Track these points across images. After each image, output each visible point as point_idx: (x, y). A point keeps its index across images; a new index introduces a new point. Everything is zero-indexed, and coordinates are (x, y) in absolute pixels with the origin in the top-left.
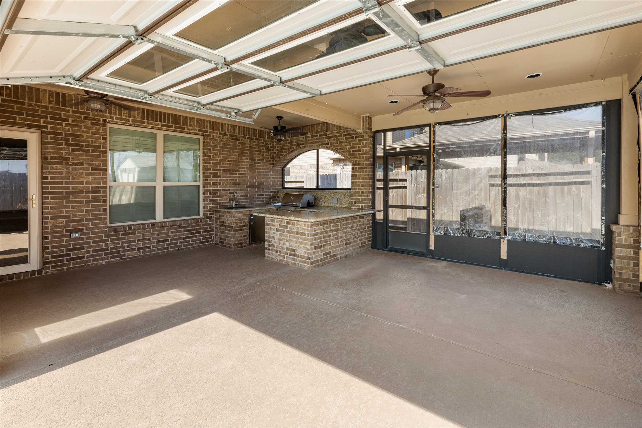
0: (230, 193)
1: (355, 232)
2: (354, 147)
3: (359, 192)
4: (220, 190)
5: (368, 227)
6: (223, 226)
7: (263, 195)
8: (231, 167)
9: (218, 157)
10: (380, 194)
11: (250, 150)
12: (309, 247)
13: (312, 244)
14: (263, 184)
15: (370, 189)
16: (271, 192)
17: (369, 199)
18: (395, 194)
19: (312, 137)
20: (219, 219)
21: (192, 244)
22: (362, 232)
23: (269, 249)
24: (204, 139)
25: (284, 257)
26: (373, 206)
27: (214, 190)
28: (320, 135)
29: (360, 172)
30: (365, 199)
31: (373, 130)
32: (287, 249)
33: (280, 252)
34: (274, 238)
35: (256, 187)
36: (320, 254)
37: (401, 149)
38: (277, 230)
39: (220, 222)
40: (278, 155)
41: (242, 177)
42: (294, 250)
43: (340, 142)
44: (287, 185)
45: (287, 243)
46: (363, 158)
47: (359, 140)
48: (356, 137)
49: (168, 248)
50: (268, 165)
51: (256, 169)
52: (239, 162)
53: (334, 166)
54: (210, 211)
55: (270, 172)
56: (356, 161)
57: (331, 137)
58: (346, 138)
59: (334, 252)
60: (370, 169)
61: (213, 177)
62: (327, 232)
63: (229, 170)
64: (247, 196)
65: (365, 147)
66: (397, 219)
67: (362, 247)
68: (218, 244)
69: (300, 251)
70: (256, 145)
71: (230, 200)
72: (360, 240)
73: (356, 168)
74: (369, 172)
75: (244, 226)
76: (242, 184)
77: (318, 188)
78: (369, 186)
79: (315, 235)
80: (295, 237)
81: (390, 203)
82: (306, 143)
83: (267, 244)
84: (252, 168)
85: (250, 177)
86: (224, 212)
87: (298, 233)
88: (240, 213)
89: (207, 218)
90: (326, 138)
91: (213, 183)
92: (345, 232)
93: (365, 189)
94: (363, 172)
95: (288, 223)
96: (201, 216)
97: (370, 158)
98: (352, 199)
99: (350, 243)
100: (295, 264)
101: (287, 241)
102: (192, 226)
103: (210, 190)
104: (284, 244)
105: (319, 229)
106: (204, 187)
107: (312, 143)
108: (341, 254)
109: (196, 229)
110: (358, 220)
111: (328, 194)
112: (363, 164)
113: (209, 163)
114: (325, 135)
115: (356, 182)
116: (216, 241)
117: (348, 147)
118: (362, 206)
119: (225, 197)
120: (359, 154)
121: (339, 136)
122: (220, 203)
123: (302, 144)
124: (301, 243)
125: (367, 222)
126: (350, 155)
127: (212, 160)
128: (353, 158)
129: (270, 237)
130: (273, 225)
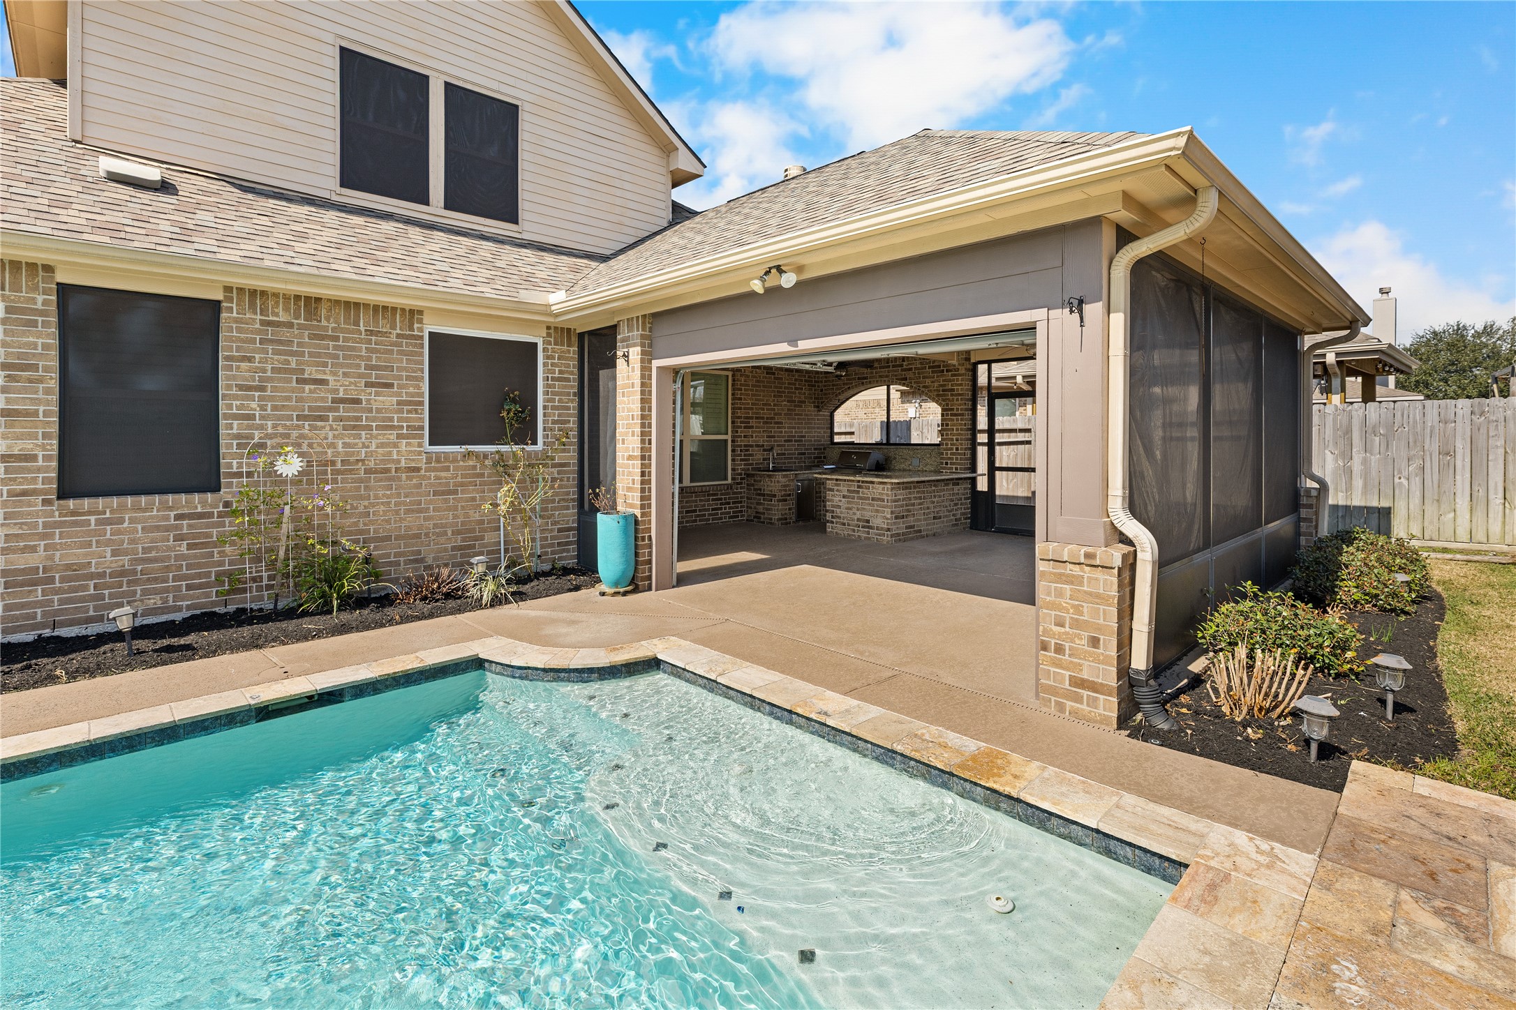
0: (764, 450)
1: (947, 504)
2: (945, 385)
3: (952, 449)
4: (752, 446)
5: (965, 499)
6: (759, 495)
7: (804, 454)
8: (765, 413)
9: (751, 399)
10: (982, 452)
11: (788, 388)
12: (889, 516)
13: (892, 513)
14: (804, 437)
15: (968, 444)
16: (815, 449)
17: (966, 459)
18: (1013, 453)
19: (880, 368)
20: (753, 485)
21: (721, 518)
22: (956, 505)
23: (832, 522)
24: (733, 376)
25: (854, 531)
26: (973, 468)
27: (745, 446)
28: (894, 366)
29: (953, 420)
30: (961, 459)
31: (973, 361)
32: (858, 520)
33: (849, 525)
34: (839, 507)
35: (796, 441)
36: (901, 527)
37: (1024, 377)
38: (844, 497)
39: (755, 490)
40: (825, 394)
41: (778, 428)
42: (868, 521)
43: (924, 377)
44: (837, 439)
45: (858, 513)
46: (957, 400)
47: (952, 375)
48: (947, 371)
49: (695, 521)
50: (811, 408)
51: (796, 415)
52: (775, 405)
53: (903, 402)
54: (741, 474)
55: (814, 419)
56: (947, 405)
57: (911, 369)
58: (933, 372)
59: (918, 526)
60: (968, 416)
61: (745, 427)
62: (910, 499)
63: (763, 418)
64: (784, 454)
65: (961, 385)
66: (1015, 494)
67: (957, 525)
68: (752, 521)
69: (877, 522)
70: (796, 380)
71: (764, 459)
72: (954, 515)
73: (947, 415)
74: (966, 420)
75: (789, 495)
76: (778, 437)
77: (888, 443)
78: (967, 440)
79: (895, 501)
80: (870, 504)
81: (997, 465)
82: (871, 378)
83: (829, 516)
84: (791, 414)
85: (789, 428)
86: (761, 476)
87: (873, 499)
88: (785, 476)
89: (738, 484)
90: (902, 370)
91: (745, 436)
92: (934, 502)
93: (961, 444)
94: (957, 420)
95: (859, 487)
96: (730, 481)
97: (968, 400)
98: (942, 458)
99: (940, 518)
100: (869, 538)
101: (858, 510)
102: (722, 494)
103: (740, 446)
104: (855, 514)
105: (901, 494)
106: (733, 441)
107: (880, 376)
108: (928, 530)
109: (725, 499)
110: (951, 486)
111: (905, 451)
112: (957, 409)
113: (740, 408)
114: (902, 366)
115: (947, 435)
116: (749, 516)
117: (936, 384)
118: (956, 469)
119: (758, 456)
120: (952, 395)
121: (923, 368)
122: (752, 464)
123: (866, 378)
124: (877, 511)
125: (963, 489)
126: (938, 395)
127: (743, 404)
128: (944, 400)
129: (833, 506)
130: (838, 490)
